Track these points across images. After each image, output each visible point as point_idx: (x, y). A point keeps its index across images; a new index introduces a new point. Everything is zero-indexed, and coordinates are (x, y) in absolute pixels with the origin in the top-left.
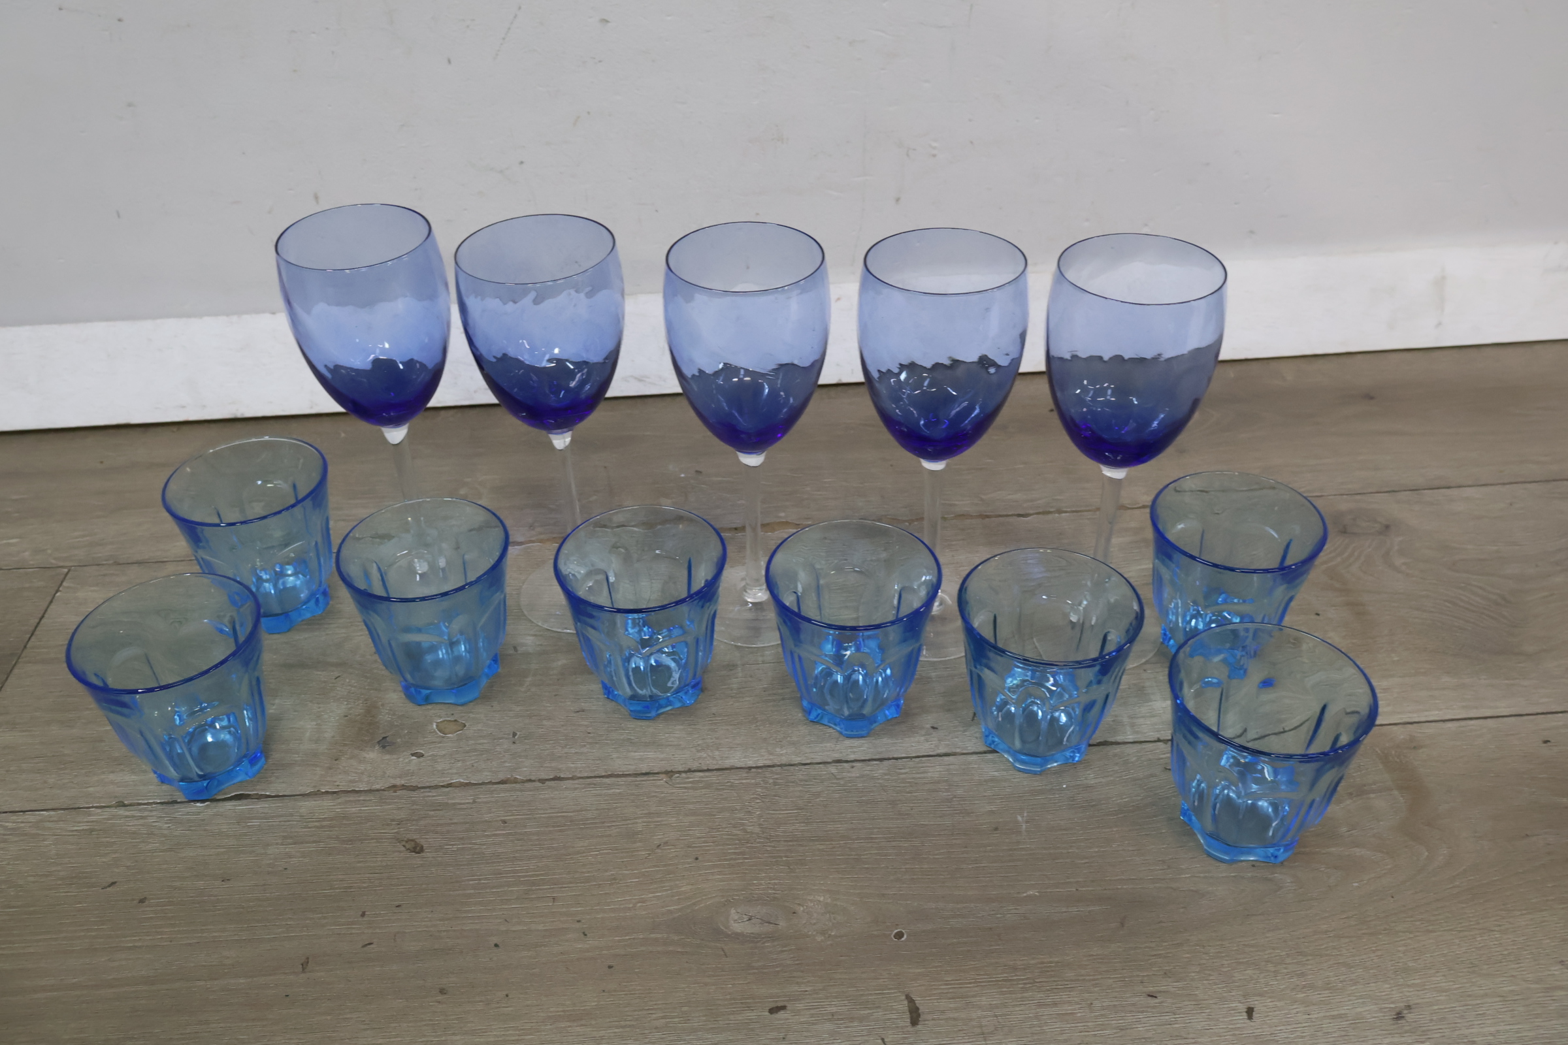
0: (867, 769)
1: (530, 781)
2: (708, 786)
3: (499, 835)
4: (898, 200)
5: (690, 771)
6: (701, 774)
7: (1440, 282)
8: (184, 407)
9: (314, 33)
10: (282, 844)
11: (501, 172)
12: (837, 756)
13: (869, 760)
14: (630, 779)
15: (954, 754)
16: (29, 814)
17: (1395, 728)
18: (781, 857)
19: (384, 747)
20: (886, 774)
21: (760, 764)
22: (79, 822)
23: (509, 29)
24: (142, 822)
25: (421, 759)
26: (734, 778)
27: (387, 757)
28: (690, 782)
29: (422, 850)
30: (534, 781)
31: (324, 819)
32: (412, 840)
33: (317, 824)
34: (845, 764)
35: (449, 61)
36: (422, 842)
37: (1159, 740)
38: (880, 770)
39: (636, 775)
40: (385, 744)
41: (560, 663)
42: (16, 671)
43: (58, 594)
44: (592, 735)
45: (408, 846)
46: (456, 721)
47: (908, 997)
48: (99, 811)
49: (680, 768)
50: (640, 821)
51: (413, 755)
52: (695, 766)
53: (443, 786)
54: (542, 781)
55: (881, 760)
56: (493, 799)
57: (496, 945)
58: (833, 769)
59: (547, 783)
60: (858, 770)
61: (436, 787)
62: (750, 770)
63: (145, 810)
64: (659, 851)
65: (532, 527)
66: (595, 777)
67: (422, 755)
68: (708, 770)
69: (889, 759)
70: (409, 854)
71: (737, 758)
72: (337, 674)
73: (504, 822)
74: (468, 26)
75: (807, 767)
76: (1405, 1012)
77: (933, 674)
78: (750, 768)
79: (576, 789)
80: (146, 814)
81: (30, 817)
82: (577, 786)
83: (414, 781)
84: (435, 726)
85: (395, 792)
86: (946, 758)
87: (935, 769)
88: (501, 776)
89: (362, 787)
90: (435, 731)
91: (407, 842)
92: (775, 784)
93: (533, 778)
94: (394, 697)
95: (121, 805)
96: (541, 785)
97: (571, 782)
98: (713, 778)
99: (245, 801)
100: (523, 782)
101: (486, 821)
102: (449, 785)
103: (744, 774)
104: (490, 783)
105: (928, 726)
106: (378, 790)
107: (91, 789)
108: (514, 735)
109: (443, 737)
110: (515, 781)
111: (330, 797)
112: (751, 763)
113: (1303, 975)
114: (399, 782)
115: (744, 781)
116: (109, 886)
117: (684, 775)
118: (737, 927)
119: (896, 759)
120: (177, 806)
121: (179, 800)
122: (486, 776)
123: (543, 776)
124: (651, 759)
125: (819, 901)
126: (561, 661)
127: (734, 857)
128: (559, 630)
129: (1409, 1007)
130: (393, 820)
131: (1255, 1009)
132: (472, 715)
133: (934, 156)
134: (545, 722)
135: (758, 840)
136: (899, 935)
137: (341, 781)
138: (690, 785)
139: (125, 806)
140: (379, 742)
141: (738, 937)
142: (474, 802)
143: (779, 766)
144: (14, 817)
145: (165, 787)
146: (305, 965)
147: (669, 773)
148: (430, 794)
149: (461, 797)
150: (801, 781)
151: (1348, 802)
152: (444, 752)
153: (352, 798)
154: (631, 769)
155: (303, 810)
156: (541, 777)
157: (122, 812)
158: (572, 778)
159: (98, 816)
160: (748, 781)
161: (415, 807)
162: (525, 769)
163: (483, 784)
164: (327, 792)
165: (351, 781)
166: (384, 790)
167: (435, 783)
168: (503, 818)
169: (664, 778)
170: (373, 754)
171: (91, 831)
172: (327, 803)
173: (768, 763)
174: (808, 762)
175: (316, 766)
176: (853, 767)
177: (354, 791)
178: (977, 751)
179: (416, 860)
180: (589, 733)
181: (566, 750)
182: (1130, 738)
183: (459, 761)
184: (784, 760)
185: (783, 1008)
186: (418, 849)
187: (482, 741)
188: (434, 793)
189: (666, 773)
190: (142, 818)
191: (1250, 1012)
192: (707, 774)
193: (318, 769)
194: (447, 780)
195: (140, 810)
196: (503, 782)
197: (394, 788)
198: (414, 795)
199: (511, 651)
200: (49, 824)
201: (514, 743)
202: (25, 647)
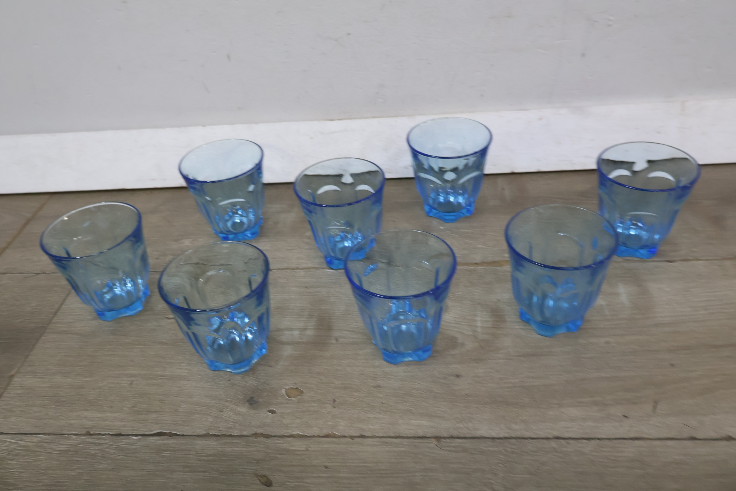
0: (578, 445)
1: (344, 437)
2: (465, 450)
3: (323, 477)
4: (583, 55)
5: (452, 437)
6: (460, 440)
8: (154, 180)
10: (182, 472)
11: (336, 40)
12: (556, 434)
13: (579, 439)
14: (411, 440)
15: (644, 439)
16: (34, 436)
19: (251, 404)
20: (592, 451)
21: (501, 435)
22: (62, 445)
24: (100, 447)
25: (274, 415)
26: (484, 445)
27: (252, 412)
28: (453, 447)
29: (271, 484)
30: (347, 437)
31: (210, 455)
32: (265, 476)
33: (205, 458)
34: (562, 441)
36: (271, 478)
38: (587, 447)
39: (415, 438)
40: (252, 402)
42: (42, 338)
44: (385, 405)
45: (263, 480)
46: (297, 388)
48: (74, 437)
49: (446, 436)
50: (417, 474)
51: (269, 411)
52: (455, 433)
53: (288, 436)
54: (352, 437)
55: (588, 439)
56: (319, 449)
58: (553, 444)
59: (355, 439)
60: (572, 446)
61: (283, 437)
62: (494, 440)
63: (102, 439)
66: (388, 437)
67: (275, 412)
68: (465, 438)
69: (594, 439)
70: (262, 487)
71: (484, 431)
73: (326, 467)
75: (535, 440)
78: (494, 438)
79: (374, 445)
80: (102, 441)
81: (35, 439)
82: (375, 443)
83: (269, 431)
84: (284, 392)
85: (256, 438)
86: (637, 442)
87: (629, 450)
88: (325, 432)
89: (235, 433)
90: (284, 395)
91: (262, 477)
92: (513, 452)
93: (346, 435)
95: (89, 434)
96: (350, 440)
97: (371, 439)
98: (468, 444)
99: (162, 437)
100: (339, 437)
101: (314, 466)
102: (292, 436)
103: (489, 442)
104: (319, 437)
105: (620, 415)
106: (245, 436)
108: (334, 401)
109: (288, 400)
110: (334, 436)
111: (215, 439)
112: (494, 435)
114: (259, 431)
115: (490, 449)
117: (448, 440)
119: (599, 439)
120: (122, 437)
121: (123, 433)
122: (315, 431)
123: (353, 434)
124: (425, 426)
130: (254, 460)
132: (308, 385)
133: (610, 25)
134: (354, 393)
137: (223, 428)
138: (453, 449)
140: (248, 401)
142: (307, 450)
143: (514, 438)
144: (24, 438)
147: (438, 438)
148: (279, 441)
149: (298, 445)
150: (531, 451)
152: (289, 411)
153: (229, 440)
154: (411, 433)
155: (197, 447)
156: (351, 435)
157: (88, 439)
158: (372, 437)
159: (74, 441)
160: (494, 448)
161: (269, 451)
162: (341, 428)
163: (314, 436)
164: (214, 435)
165: (230, 428)
166: (249, 436)
167: (282, 433)
168: (325, 464)
169: (434, 441)
170: (244, 409)
171: (69, 451)
172: (212, 443)
173: (507, 435)
174: (535, 436)
175: (208, 415)
176: (568, 443)
177: (231, 436)
180: (383, 403)
181: (369, 415)
183: (298, 418)
184: (518, 434)
186: (268, 484)
187: (313, 404)
188: (281, 441)
189: (436, 437)
190: (99, 444)
192: (464, 441)
193: (209, 417)
194: (290, 432)
195: (99, 439)
196: (326, 436)
197: (256, 435)
198: (269, 441)
199: (334, 341)
200: (44, 445)
201: (334, 407)
202: (50, 323)
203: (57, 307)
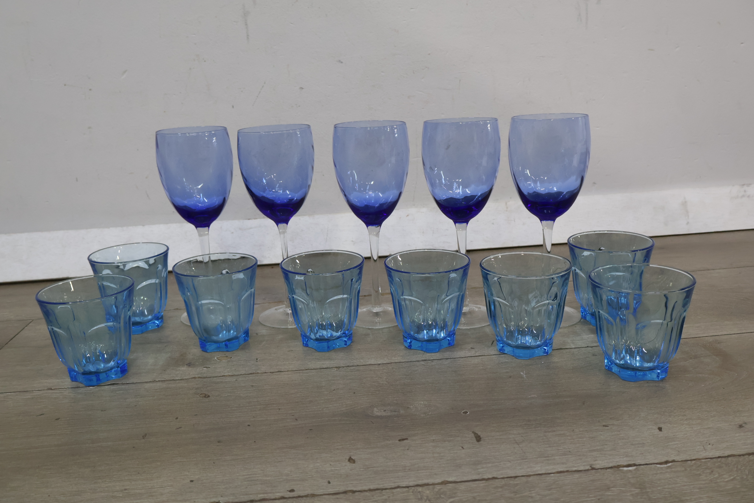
0: (440, 362)
1: (266, 373)
2: (359, 370)
3: (250, 390)
5: (348, 366)
6: (355, 367)
7: (684, 204)
9: (175, 95)
10: (134, 398)
12: (424, 359)
13: (441, 359)
14: (317, 370)
15: (485, 355)
17: (706, 338)
18: (399, 391)
20: (450, 363)
21: (384, 363)
22: (27, 396)
23: (260, 92)
25: (209, 369)
26: (371, 367)
27: (190, 369)
28: (349, 370)
29: (209, 396)
30: (268, 373)
31: (157, 389)
32: (204, 394)
33: (153, 391)
34: (429, 361)
35: (233, 107)
36: (209, 394)
37: (588, 347)
38: (446, 362)
39: (320, 369)
40: (189, 365)
41: (279, 337)
43: (26, 328)
44: (297, 358)
46: (227, 356)
47: (473, 432)
48: (38, 391)
49: (343, 366)
50: (324, 382)
51: (204, 368)
52: (351, 364)
53: (220, 376)
55: (447, 359)
56: (246, 379)
57: (249, 425)
58: (423, 363)
59: (274, 373)
60: (436, 363)
61: (216, 377)
63: (63, 390)
64: (334, 391)
65: (264, 299)
66: (299, 370)
67: (209, 367)
68: (358, 366)
69: (450, 359)
70: (202, 398)
71: (372, 362)
72: (166, 345)
73: (252, 386)
74: (242, 91)
75: (409, 363)
76: (744, 425)
77: (469, 333)
79: (290, 374)
83: (205, 375)
84: (216, 358)
86: (480, 357)
87: (476, 361)
88: (250, 372)
89: (177, 378)
90: (216, 360)
91: (201, 395)
92: (393, 369)
93: (266, 372)
94: (195, 351)
96: (271, 374)
97: (287, 372)
98: (361, 368)
99: (115, 385)
100: (262, 373)
101: (243, 386)
102: (223, 376)
103: (377, 366)
104: (245, 374)
105: (469, 348)
106: (186, 379)
107: (35, 385)
108: (257, 359)
109: (220, 361)
110: (258, 373)
111: (161, 382)
112: (380, 363)
113: (685, 415)
114: (196, 376)
115: (377, 368)
116: (40, 415)
117: (345, 368)
118: (379, 414)
119: (455, 358)
121: (80, 387)
122: (243, 372)
124: (327, 364)
125: (421, 404)
126: (280, 337)
127: (374, 392)
128: (279, 327)
129: (745, 423)
130: (194, 388)
131: (662, 428)
132: (235, 354)
134: (272, 355)
135: (386, 386)
136: (466, 413)
137: (166, 377)
139: (51, 389)
140: (187, 365)
141: (378, 417)
142: (236, 380)
143: (394, 363)
145: (74, 383)
146: (144, 437)
147: (338, 368)
148: (213, 379)
149: (228, 379)
150: (406, 367)
151: (691, 360)
152: (220, 366)
153: (172, 382)
155: (146, 387)
156: (271, 372)
157: (50, 391)
158: (287, 371)
159: (38, 393)
160: (379, 368)
161: (205, 383)
162: (263, 369)
163: (241, 375)
164: (159, 381)
165: (173, 377)
166: (189, 379)
167: (216, 375)
168: (251, 385)
169: (335, 369)
170: (184, 368)
171: (33, 398)
172: (159, 384)
174: (409, 361)
176: (433, 362)
177: (174, 380)
178: (496, 354)
179: (207, 400)
180: (295, 357)
181: (284, 363)
182: (573, 347)
183: (228, 368)
184: (397, 361)
185: (407, 439)
186: (206, 396)
187: (240, 362)
188: (215, 379)
189: (336, 367)
190: (60, 393)
191: (660, 429)
192: (357, 367)
193: (155, 374)
194: (223, 374)
195: (60, 391)
196: (251, 374)
197: (195, 378)
198: (205, 380)
199: (255, 335)
201: (257, 362)
202: (7, 343)
203: (12, 336)
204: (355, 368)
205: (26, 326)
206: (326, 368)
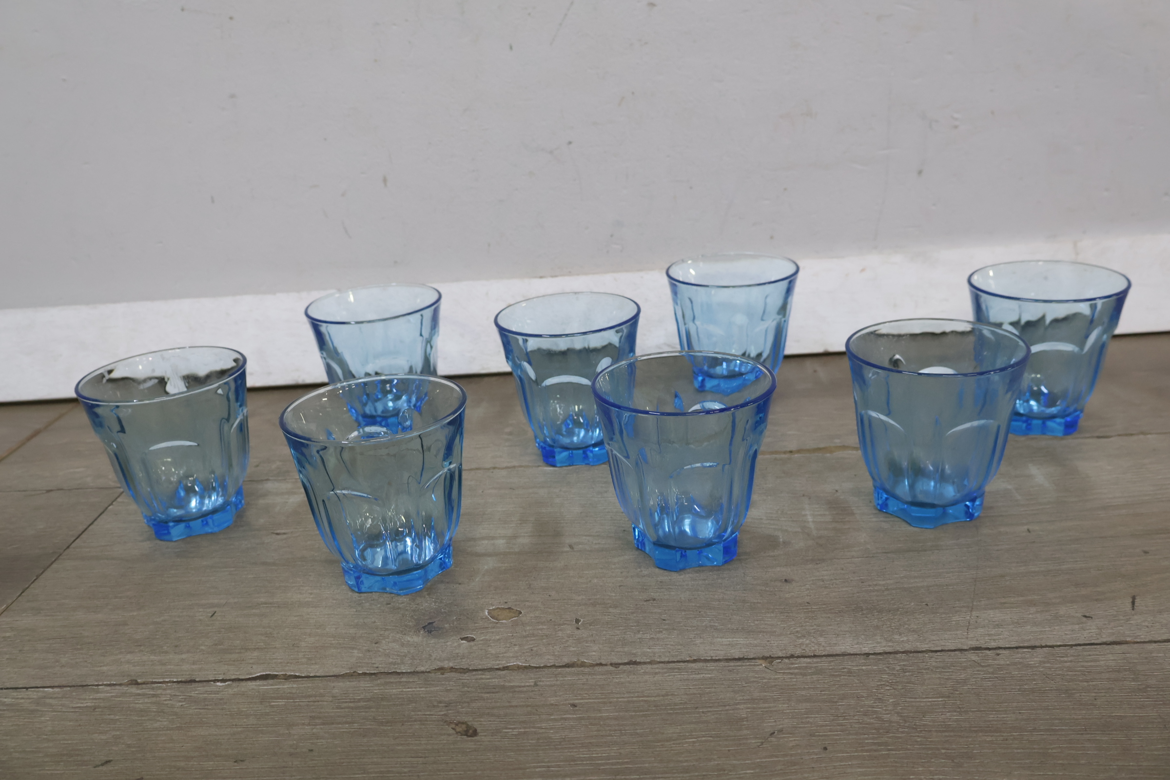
0: (1018, 656)
1: (601, 664)
2: (819, 672)
3: (569, 719)
5: (792, 656)
6: (808, 660)
9: (395, 25)
10: (309, 724)
11: (551, 152)
12: (974, 643)
13: (1017, 648)
14: (722, 664)
15: (1126, 643)
16: (32, 691)
18: (938, 749)
19: (430, 632)
20: (1044, 663)
21: (879, 650)
22: (85, 699)
23: (566, 15)
24: (154, 699)
25: (472, 643)
26: (849, 664)
27: (434, 641)
28: (796, 668)
29: (475, 733)
30: (606, 665)
31: (359, 700)
32: (463, 723)
33: (351, 705)
34: (987, 652)
35: (511, 48)
36: (476, 725)
38: (1036, 658)
39: (728, 660)
40: (431, 629)
42: (54, 566)
43: (111, 507)
44: (667, 622)
45: (459, 729)
46: (509, 608)
48: (108, 688)
49: (780, 654)
50: (742, 706)
51: (462, 639)
52: (798, 652)
53: (497, 669)
54: (616, 665)
55: (1033, 647)
56: (558, 683)
58: (973, 656)
59: (621, 667)
60: (1005, 658)
61: (490, 670)
62: (868, 656)
63: (160, 688)
64: (773, 739)
66: (678, 662)
67: (473, 640)
68: (815, 656)
69: (1042, 647)
70: (459, 738)
71: (846, 645)
73: (574, 705)
74: (529, 14)
75: (939, 654)
78: (868, 655)
79: (656, 673)
80: (159, 692)
81: (33, 694)
82: (657, 670)
83: (464, 664)
84: (487, 613)
85: (443, 674)
86: (1116, 647)
87: (1109, 657)
88: (566, 660)
89: (405, 669)
90: (487, 618)
91: (457, 725)
92: (904, 671)
93: (604, 662)
95: (135, 683)
96: (613, 669)
97: (649, 666)
98: (824, 664)
99: (270, 681)
100: (593, 665)
101: (552, 705)
102: (506, 668)
103: (862, 660)
104: (554, 666)
105: (1078, 615)
106: (423, 672)
107: (105, 668)
108: (577, 621)
109: (497, 623)
110: (583, 665)
111: (368, 678)
112: (866, 650)
114: (446, 664)
115: (864, 668)
116: (102, 765)
117: (787, 661)
120: (194, 685)
121: (197, 680)
122: (549, 660)
123: (616, 660)
124: (742, 645)
127: (874, 747)
130: (440, 702)
132: (528, 603)
133: (956, 127)
134: (611, 610)
135: (900, 730)
137: (379, 663)
138: (796, 671)
139: (137, 684)
140: (424, 628)
142: (536, 685)
143: (903, 652)
144: (14, 694)
147: (769, 659)
148: (483, 676)
149: (517, 680)
150: (937, 668)
152: (498, 637)
153: (392, 679)
154: (721, 654)
155: (335, 691)
156: (613, 661)
157: (134, 690)
158: (650, 663)
159: (105, 693)
160: (870, 667)
161: (466, 689)
162: (594, 653)
163: (545, 667)
164: (365, 674)
165: (395, 664)
166: (429, 672)
167: (489, 666)
168: (571, 702)
169: (762, 663)
170: (418, 638)
171: (95, 708)
172: (364, 684)
173: (888, 649)
174: (939, 649)
175: (353, 648)
176: (998, 655)
177: (395, 673)
179: (469, 744)
180: (664, 620)
181: (639, 636)
183: (515, 645)
184: (908, 647)
186: (471, 732)
187: (541, 627)
188: (488, 675)
189: (764, 658)
190: (154, 696)
192: (815, 660)
193: (355, 651)
194: (504, 663)
195: (153, 689)
196: (568, 665)
197: (441, 669)
198: (465, 677)
199: (567, 549)
200: (50, 701)
201: (578, 628)
202: (68, 547)
203: (81, 528)
204: (810, 663)
205: (111, 504)
206: (739, 659)
